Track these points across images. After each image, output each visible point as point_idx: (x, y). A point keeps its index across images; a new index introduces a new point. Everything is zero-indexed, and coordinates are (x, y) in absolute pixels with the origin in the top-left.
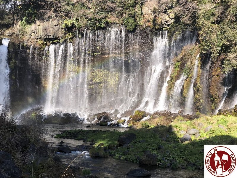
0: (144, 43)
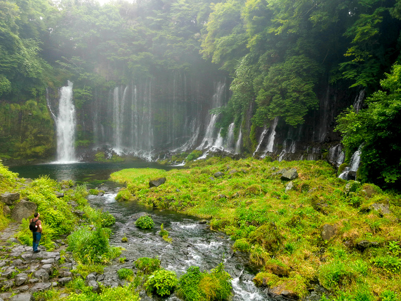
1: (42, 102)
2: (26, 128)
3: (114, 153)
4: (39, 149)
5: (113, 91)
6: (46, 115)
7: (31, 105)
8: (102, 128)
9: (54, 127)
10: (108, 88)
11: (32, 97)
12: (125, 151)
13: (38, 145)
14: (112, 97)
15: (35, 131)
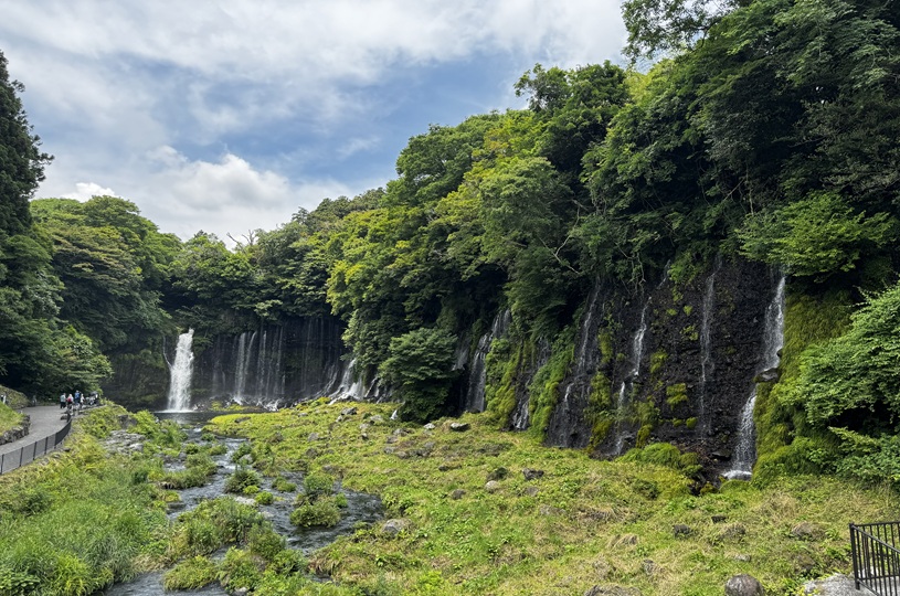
1: (158, 350)
2: (138, 377)
4: (150, 398)
5: (239, 337)
6: (160, 364)
7: (145, 354)
8: (224, 376)
9: (168, 375)
10: (234, 335)
11: (148, 347)
13: (148, 394)
14: (238, 343)
15: (147, 379)
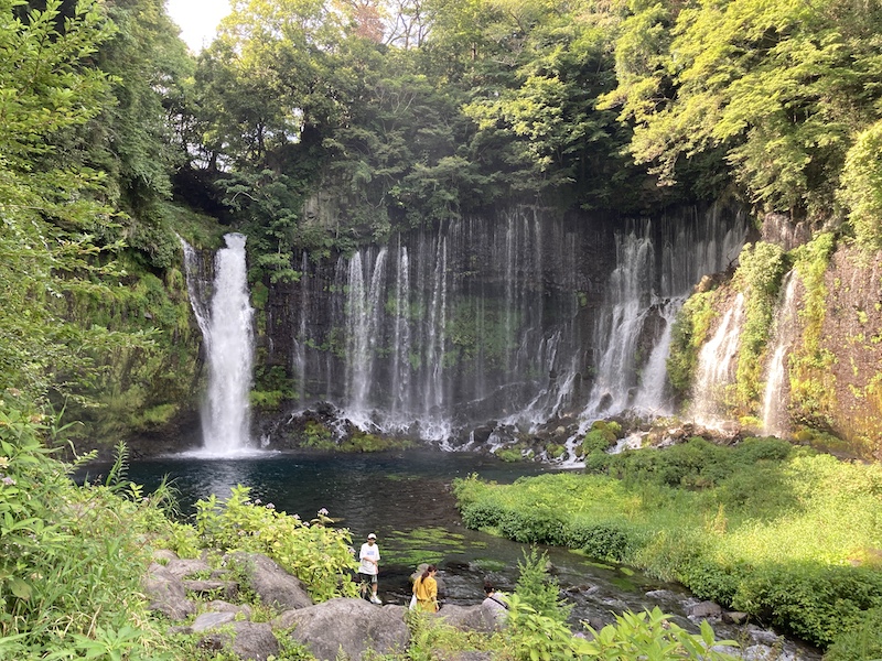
0: (590, 248)
3: (349, 426)
12: (376, 418)
